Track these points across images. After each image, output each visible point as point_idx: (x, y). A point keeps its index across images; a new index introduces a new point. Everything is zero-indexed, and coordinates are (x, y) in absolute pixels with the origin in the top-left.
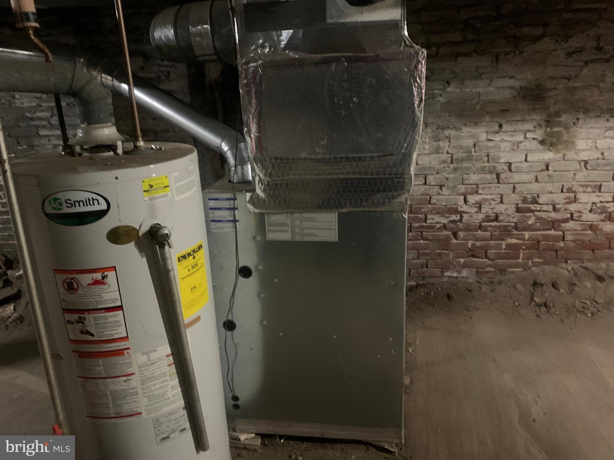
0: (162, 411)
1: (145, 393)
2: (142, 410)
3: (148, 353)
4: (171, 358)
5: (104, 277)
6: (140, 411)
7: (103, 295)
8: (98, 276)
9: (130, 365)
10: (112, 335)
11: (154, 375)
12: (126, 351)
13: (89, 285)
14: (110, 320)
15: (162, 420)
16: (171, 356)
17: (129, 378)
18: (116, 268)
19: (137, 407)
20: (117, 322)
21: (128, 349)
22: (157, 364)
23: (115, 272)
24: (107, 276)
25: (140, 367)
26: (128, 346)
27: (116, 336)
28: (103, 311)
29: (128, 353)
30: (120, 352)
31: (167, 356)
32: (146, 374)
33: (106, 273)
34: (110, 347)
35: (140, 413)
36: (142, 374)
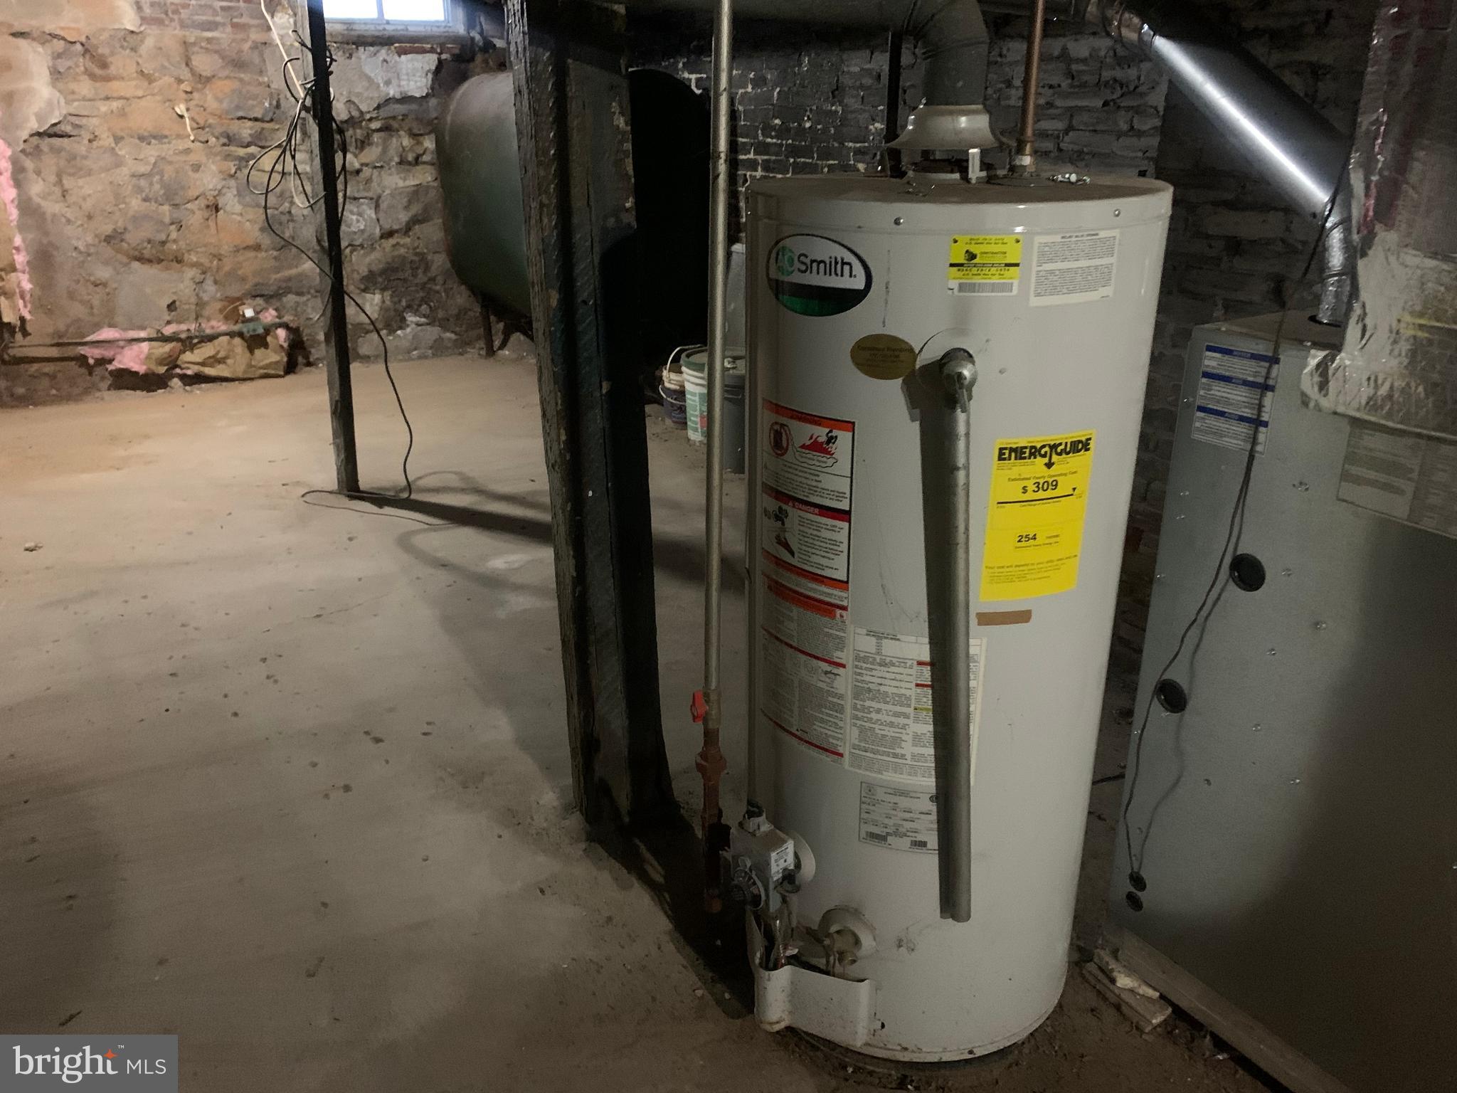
0: (882, 774)
1: (856, 718)
2: (845, 750)
3: (879, 636)
4: (927, 671)
5: (831, 440)
6: (841, 751)
7: (822, 477)
8: (821, 433)
9: (841, 644)
10: (822, 567)
11: (882, 689)
12: (838, 612)
13: (803, 446)
14: (826, 534)
15: (880, 794)
16: (929, 668)
17: (835, 671)
18: (856, 426)
19: (838, 739)
20: (835, 543)
21: (844, 608)
22: (892, 669)
23: (851, 434)
24: (836, 437)
25: (857, 658)
26: (845, 603)
27: (827, 573)
28: (817, 511)
29: (842, 616)
30: (828, 609)
31: (920, 663)
32: (868, 678)
33: (835, 433)
34: (815, 590)
35: (841, 755)
36: (860, 674)
